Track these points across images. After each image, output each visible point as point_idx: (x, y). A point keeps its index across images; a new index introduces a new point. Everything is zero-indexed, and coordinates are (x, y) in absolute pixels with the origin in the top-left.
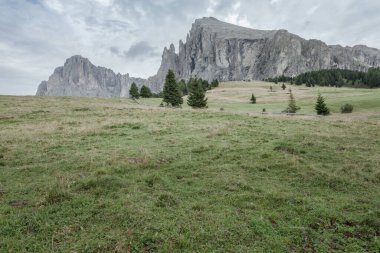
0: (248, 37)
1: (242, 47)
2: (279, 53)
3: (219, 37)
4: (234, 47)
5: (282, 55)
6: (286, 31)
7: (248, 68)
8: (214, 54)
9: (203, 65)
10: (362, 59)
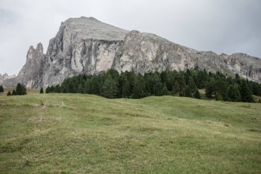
3: (78, 36)
10: (238, 68)
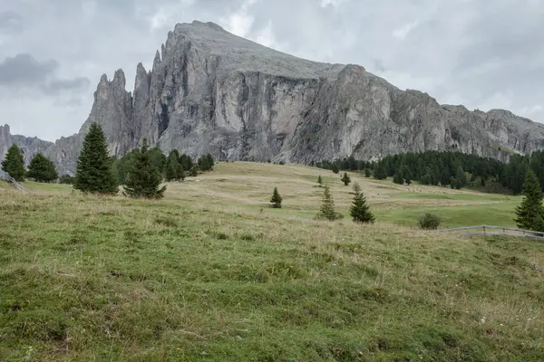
0: (284, 73)
1: (271, 92)
2: (347, 110)
3: (225, 65)
4: (256, 91)
5: (352, 115)
6: (361, 68)
7: (282, 136)
8: (213, 101)
9: (186, 121)
